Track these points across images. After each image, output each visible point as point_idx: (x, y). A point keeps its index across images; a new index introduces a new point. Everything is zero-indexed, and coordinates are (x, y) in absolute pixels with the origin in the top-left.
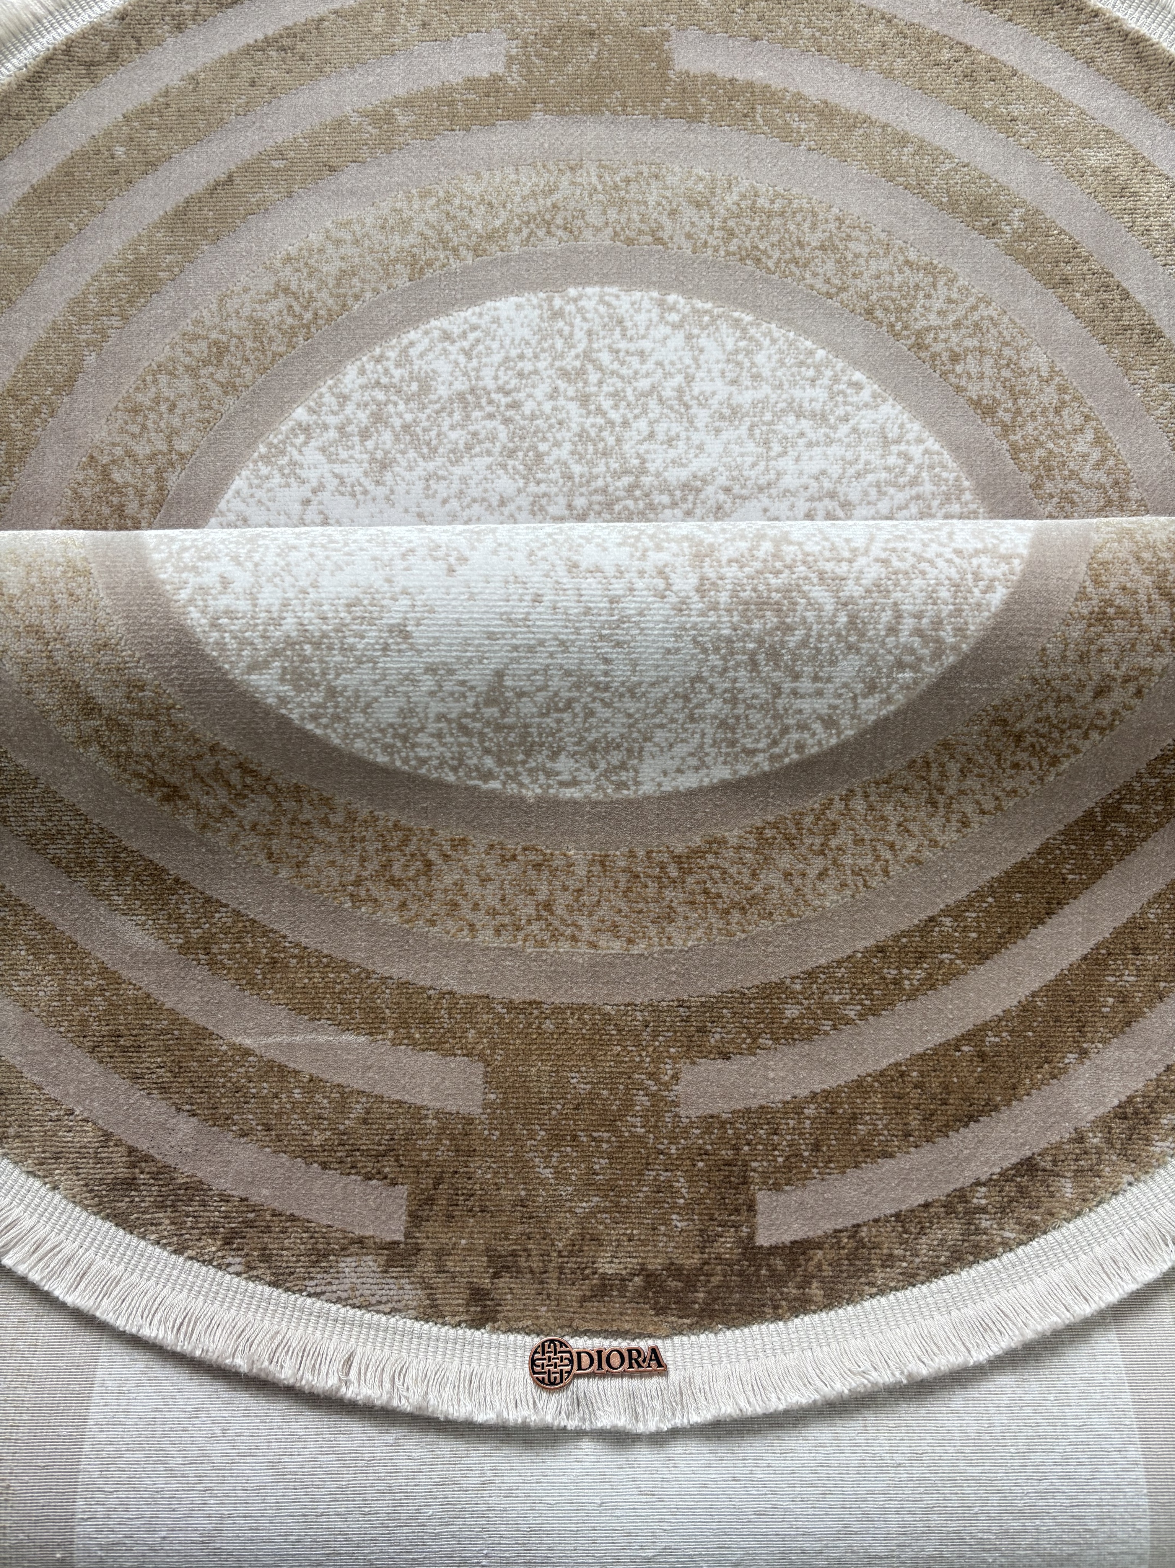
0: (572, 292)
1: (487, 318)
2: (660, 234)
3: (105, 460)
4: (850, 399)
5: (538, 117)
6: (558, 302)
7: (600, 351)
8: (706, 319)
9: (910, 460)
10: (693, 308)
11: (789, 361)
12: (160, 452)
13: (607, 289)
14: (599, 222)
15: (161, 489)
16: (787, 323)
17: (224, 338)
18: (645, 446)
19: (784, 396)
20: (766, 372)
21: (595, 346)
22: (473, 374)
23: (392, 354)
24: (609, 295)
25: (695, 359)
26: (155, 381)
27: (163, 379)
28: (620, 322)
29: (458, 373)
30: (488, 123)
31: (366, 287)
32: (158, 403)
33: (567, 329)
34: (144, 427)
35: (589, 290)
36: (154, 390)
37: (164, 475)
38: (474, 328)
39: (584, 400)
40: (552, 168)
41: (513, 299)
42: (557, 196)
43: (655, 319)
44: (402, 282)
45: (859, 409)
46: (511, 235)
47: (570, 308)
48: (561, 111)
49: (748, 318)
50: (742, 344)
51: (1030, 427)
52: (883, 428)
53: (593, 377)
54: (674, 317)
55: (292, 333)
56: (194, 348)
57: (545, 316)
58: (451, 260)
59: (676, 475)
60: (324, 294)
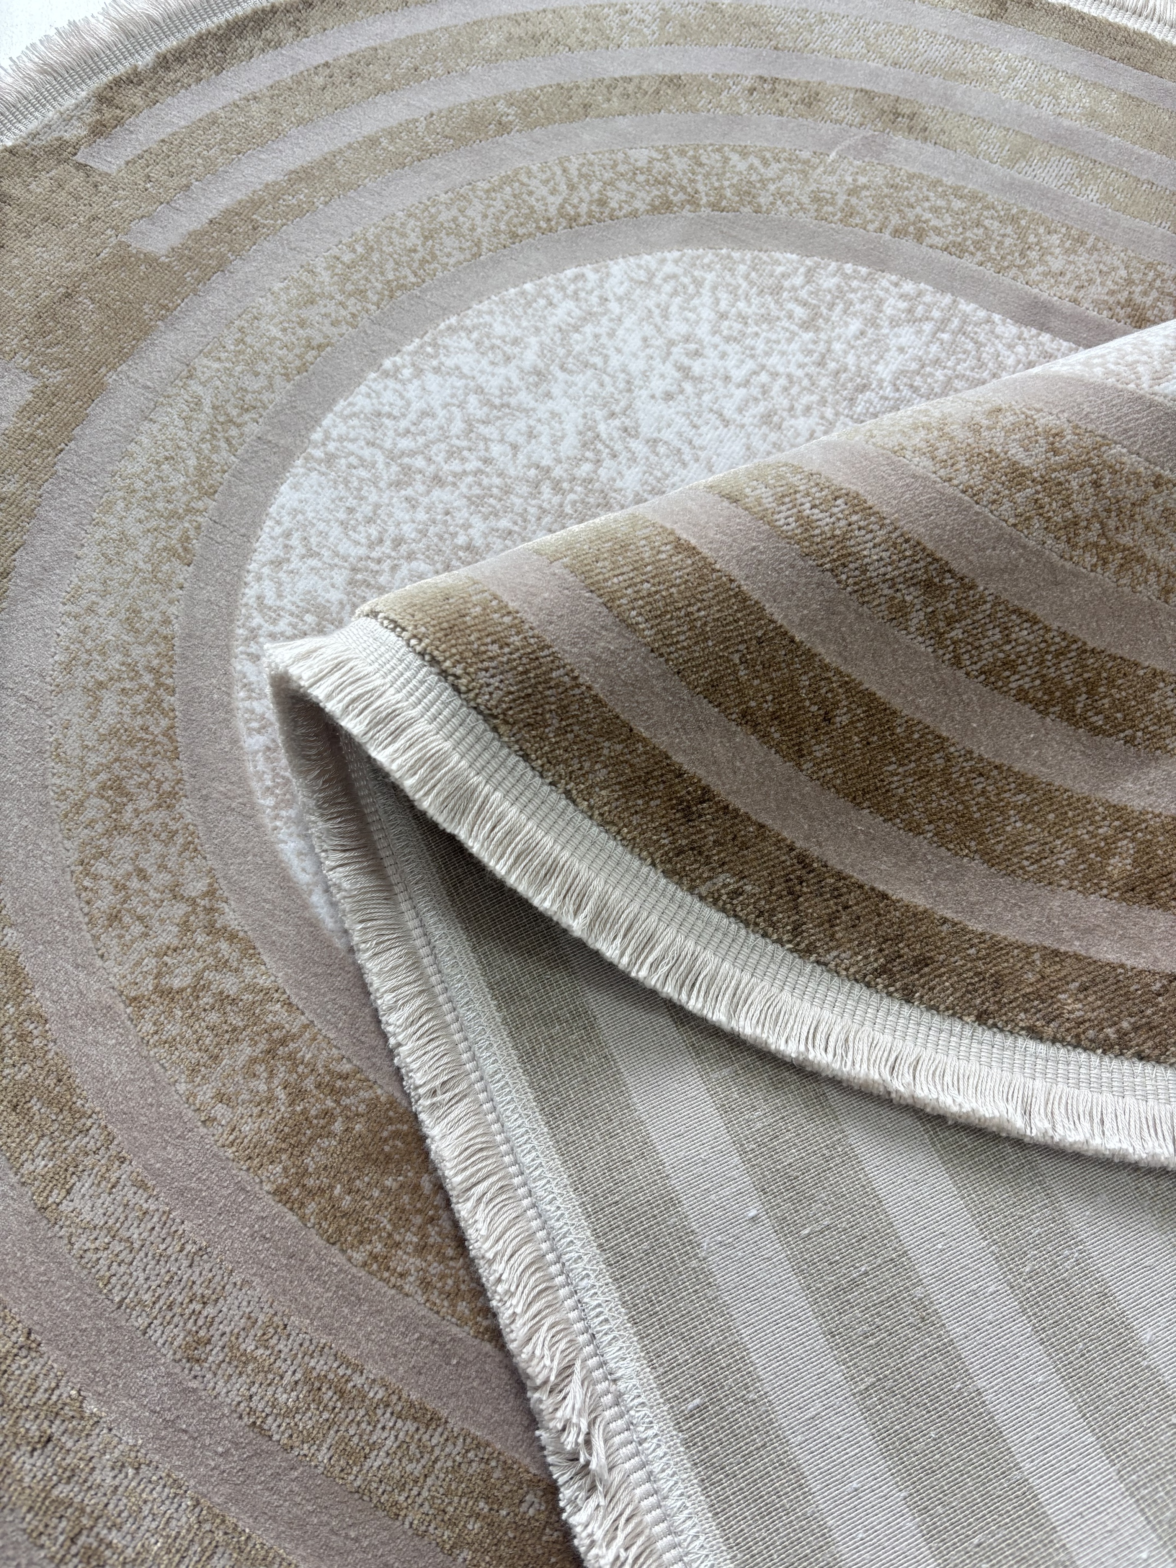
0: (317, 436)
1: (286, 519)
2: (314, 343)
3: (149, 984)
4: (588, 288)
5: (111, 379)
6: (318, 453)
7: (395, 444)
8: (429, 349)
9: (675, 276)
10: (409, 354)
11: (519, 311)
12: (188, 915)
13: (337, 408)
14: (262, 382)
15: (232, 937)
16: (479, 296)
17: (103, 776)
18: (520, 456)
19: (550, 330)
20: (518, 333)
21: (388, 444)
22: (336, 560)
23: (257, 620)
24: (344, 409)
25: (463, 376)
26: (96, 877)
27: (101, 867)
28: (379, 414)
29: (325, 573)
30: (79, 419)
31: (162, 607)
32: (124, 887)
33: (353, 460)
34: (140, 918)
35: (326, 422)
36: (104, 883)
37: (218, 926)
38: (288, 535)
39: (438, 480)
40: (175, 391)
41: (284, 488)
42: (207, 402)
43: (399, 386)
44: (183, 574)
45: (602, 287)
46: (214, 457)
47: (331, 447)
48: (123, 356)
49: (453, 320)
50: (475, 335)
51: (701, 187)
52: (632, 279)
53: (419, 462)
54: (407, 373)
55: (155, 705)
56: (90, 814)
57: (324, 469)
58: (199, 519)
59: (569, 446)
60: (136, 652)
